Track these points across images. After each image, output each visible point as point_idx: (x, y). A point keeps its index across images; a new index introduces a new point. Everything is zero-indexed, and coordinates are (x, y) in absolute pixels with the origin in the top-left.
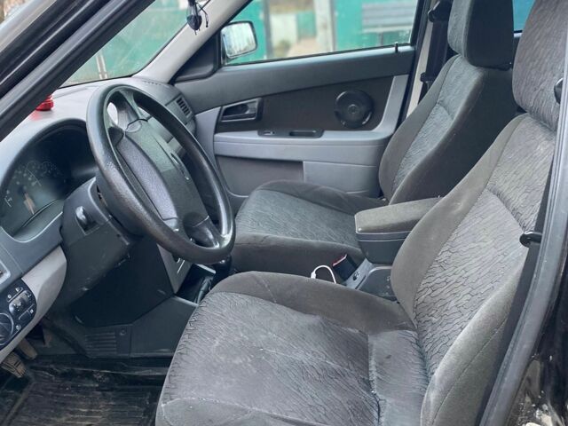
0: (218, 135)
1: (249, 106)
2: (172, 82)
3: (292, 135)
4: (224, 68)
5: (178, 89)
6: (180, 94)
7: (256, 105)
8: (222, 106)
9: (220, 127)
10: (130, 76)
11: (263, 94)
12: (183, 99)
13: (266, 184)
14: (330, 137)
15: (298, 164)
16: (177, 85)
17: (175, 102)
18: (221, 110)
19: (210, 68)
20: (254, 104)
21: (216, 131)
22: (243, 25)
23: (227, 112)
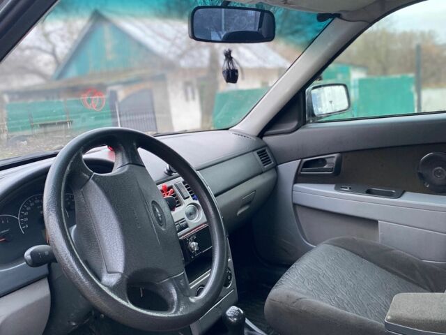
0: (297, 186)
1: (328, 160)
2: (261, 135)
3: (369, 192)
4: (308, 125)
5: (264, 142)
6: (266, 145)
7: (334, 160)
8: (302, 159)
9: (299, 178)
10: (227, 129)
11: (342, 150)
12: (267, 151)
13: (333, 239)
14: (410, 199)
15: (373, 223)
16: (265, 138)
17: (255, 153)
18: (301, 162)
19: (295, 124)
20: (332, 159)
21: (296, 181)
22: (337, 87)
23: (307, 165)
